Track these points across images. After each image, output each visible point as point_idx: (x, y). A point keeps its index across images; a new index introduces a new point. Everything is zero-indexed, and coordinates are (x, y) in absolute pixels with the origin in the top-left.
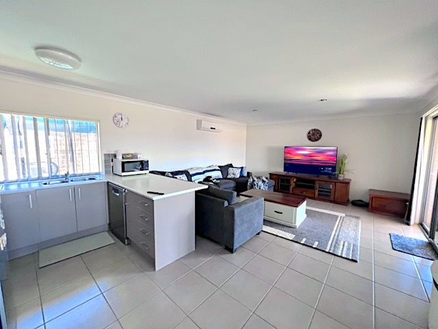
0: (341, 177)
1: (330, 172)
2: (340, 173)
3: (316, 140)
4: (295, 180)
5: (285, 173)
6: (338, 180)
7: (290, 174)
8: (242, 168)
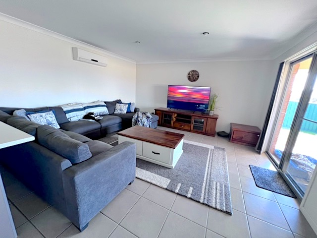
0: (211, 114)
1: (204, 108)
2: (211, 110)
3: (194, 81)
4: (176, 115)
5: (168, 109)
6: (209, 115)
7: (172, 110)
8: (130, 104)
